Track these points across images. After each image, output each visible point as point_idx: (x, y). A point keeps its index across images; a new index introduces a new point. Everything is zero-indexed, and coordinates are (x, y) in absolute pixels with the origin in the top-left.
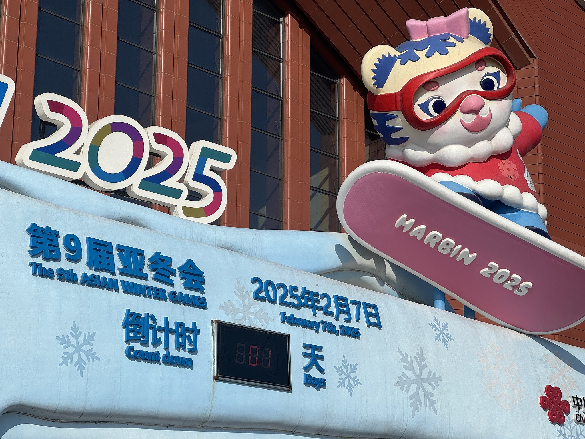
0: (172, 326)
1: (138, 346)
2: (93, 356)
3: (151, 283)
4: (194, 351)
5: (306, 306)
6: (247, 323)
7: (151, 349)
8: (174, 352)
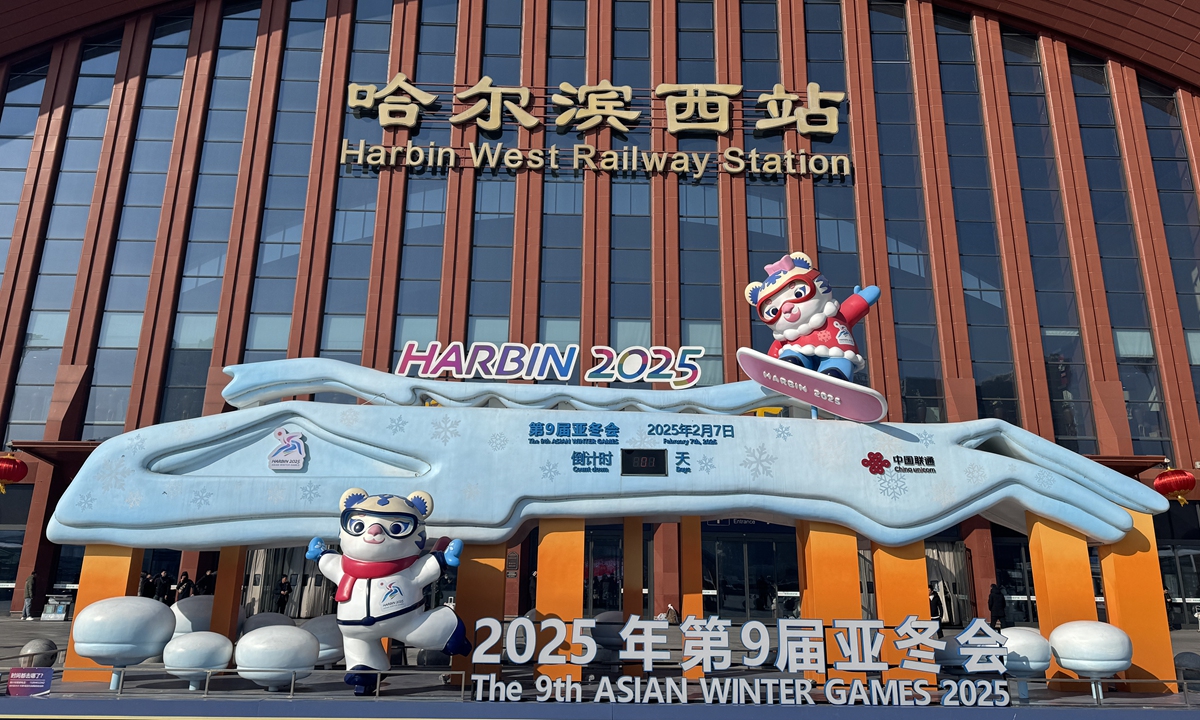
0: (598, 455)
1: (579, 466)
2: (557, 473)
3: (589, 437)
4: (610, 464)
5: (682, 433)
6: (642, 447)
7: (586, 466)
8: (598, 466)
